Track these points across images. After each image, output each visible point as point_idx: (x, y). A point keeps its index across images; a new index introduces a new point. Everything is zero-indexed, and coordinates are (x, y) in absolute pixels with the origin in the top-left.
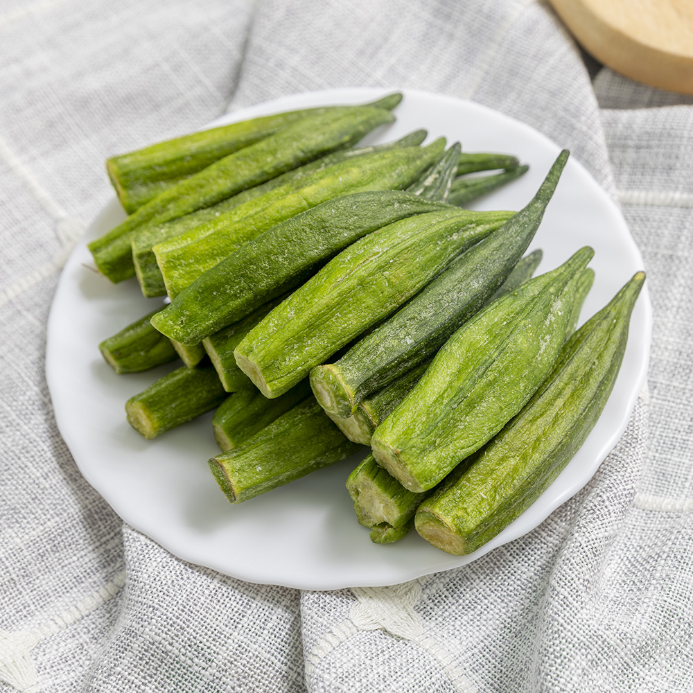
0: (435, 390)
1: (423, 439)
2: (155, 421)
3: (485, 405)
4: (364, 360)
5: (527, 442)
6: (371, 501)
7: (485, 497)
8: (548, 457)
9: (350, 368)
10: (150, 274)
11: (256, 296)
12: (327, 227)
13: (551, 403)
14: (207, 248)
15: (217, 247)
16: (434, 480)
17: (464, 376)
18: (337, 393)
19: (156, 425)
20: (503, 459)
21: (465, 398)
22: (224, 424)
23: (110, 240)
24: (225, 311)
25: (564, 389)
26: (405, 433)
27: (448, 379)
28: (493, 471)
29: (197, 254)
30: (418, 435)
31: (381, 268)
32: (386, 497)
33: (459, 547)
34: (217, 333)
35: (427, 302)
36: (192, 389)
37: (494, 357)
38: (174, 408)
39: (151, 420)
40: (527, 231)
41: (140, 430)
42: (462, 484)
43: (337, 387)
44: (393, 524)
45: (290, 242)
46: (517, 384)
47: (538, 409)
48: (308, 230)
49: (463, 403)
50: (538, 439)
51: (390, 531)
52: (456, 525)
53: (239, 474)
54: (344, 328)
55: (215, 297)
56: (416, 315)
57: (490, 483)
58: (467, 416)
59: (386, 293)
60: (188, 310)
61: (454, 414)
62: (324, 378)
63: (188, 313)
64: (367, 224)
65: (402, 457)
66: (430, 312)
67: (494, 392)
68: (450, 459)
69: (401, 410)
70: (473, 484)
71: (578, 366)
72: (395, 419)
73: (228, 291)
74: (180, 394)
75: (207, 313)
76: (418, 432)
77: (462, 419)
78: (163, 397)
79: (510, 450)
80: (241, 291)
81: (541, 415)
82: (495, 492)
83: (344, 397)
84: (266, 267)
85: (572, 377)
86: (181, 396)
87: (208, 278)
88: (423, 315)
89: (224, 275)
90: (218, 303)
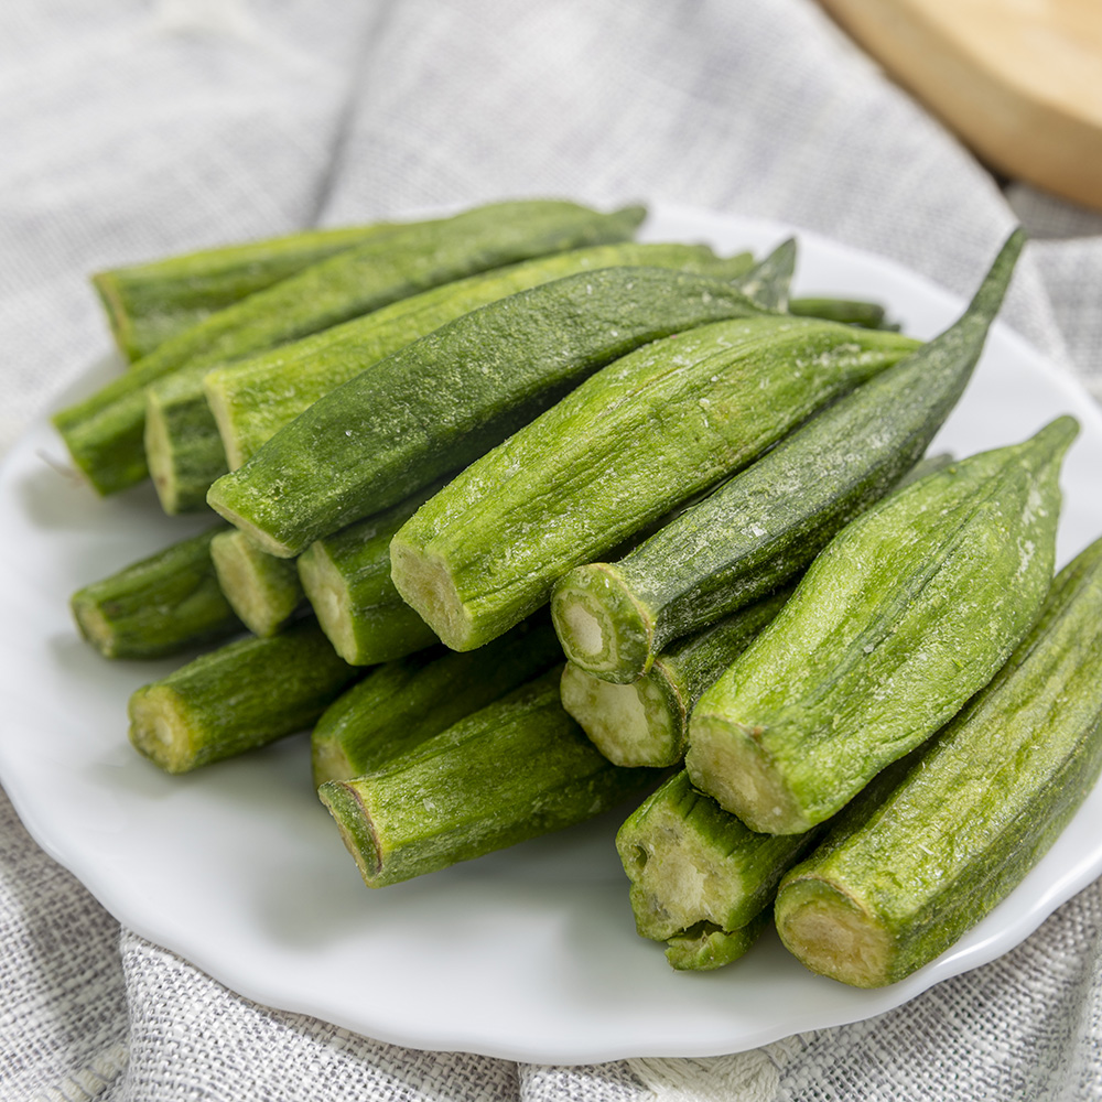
0: (820, 625)
1: (809, 708)
2: (196, 726)
3: (923, 656)
4: (669, 560)
5: (1004, 750)
6: (673, 875)
7: (930, 852)
8: (1051, 780)
9: (643, 574)
10: (188, 447)
11: (433, 441)
12: (578, 316)
13: (1039, 682)
14: (322, 369)
15: (342, 369)
16: (832, 801)
17: (880, 596)
18: (621, 616)
19: (198, 734)
20: (959, 781)
21: (888, 634)
22: (345, 730)
23: (98, 406)
24: (369, 470)
25: (1060, 658)
26: (768, 701)
27: (842, 606)
28: (941, 802)
29: (301, 382)
30: (797, 701)
31: (694, 390)
32: (717, 856)
33: (875, 963)
34: (341, 532)
35: (785, 465)
36: (269, 672)
37: (938, 560)
38: (234, 707)
39: (188, 724)
40: (961, 363)
41: (159, 756)
42: (881, 822)
43: (621, 603)
44: (724, 922)
45: (504, 337)
46: (984, 623)
47: (1018, 690)
48: (540, 317)
49: (883, 646)
50: (1024, 747)
51: (716, 937)
52: (876, 906)
53: (389, 811)
54: (623, 501)
55: (346, 442)
56: (767, 487)
57: (937, 827)
58: (890, 676)
59: (704, 441)
60: (290, 466)
61: (867, 665)
62: (590, 587)
63: (290, 472)
64: (654, 322)
65: (768, 744)
66: (793, 485)
67: (940, 633)
68: (862, 762)
69: (751, 660)
70: (903, 826)
71: (1082, 620)
72: (740, 677)
73: (377, 430)
74: (246, 681)
75: (331, 473)
76: (798, 696)
77: (882, 681)
78: (211, 682)
79: (971, 763)
80: (404, 431)
81: (1025, 703)
82: (950, 843)
83: (634, 625)
84: (456, 383)
85: (1074, 640)
86: (250, 683)
87: (335, 403)
88: (780, 489)
89: (370, 396)
90: (353, 454)
